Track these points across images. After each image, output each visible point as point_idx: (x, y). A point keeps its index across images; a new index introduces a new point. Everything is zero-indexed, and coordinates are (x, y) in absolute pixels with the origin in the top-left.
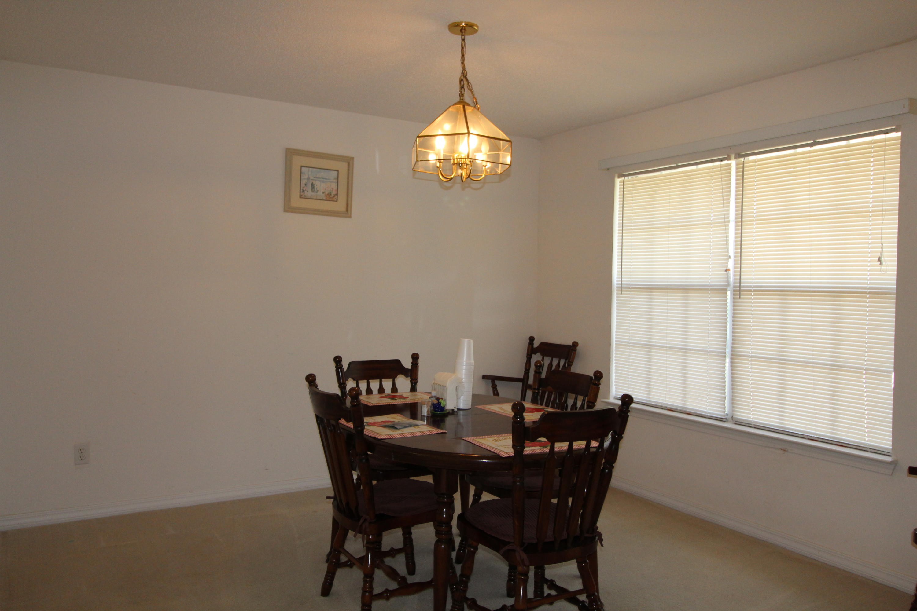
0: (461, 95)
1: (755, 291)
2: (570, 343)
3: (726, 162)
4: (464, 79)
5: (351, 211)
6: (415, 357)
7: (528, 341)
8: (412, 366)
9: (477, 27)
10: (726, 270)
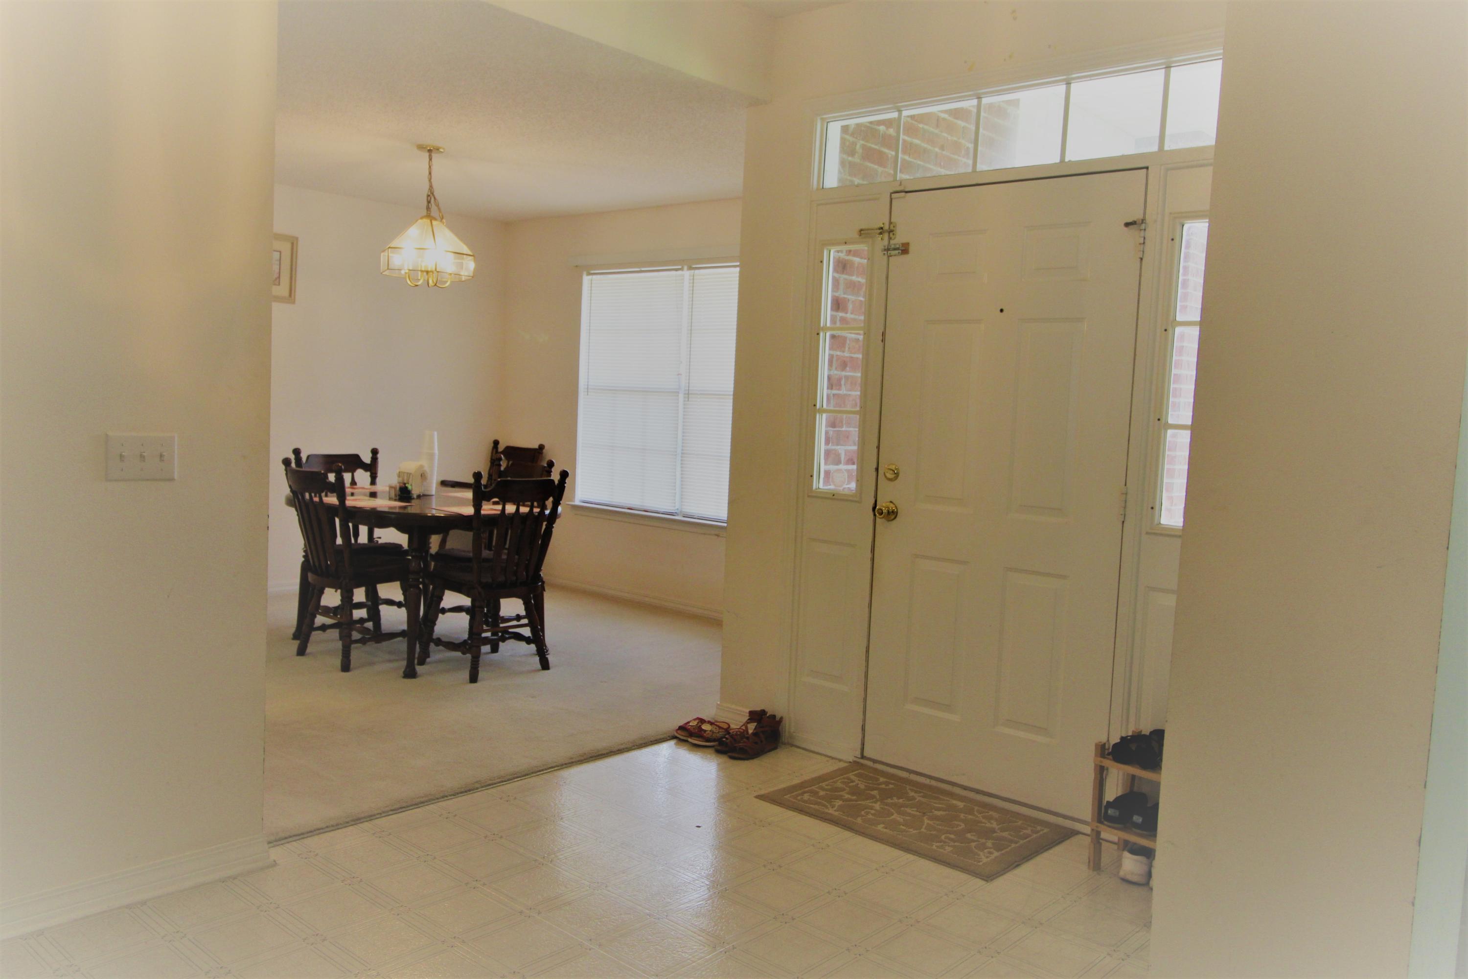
0: (428, 208)
1: (701, 394)
2: (535, 446)
3: (680, 272)
4: (431, 195)
5: (295, 295)
6: (375, 452)
7: (492, 445)
8: (371, 461)
9: (444, 149)
10: (678, 375)
